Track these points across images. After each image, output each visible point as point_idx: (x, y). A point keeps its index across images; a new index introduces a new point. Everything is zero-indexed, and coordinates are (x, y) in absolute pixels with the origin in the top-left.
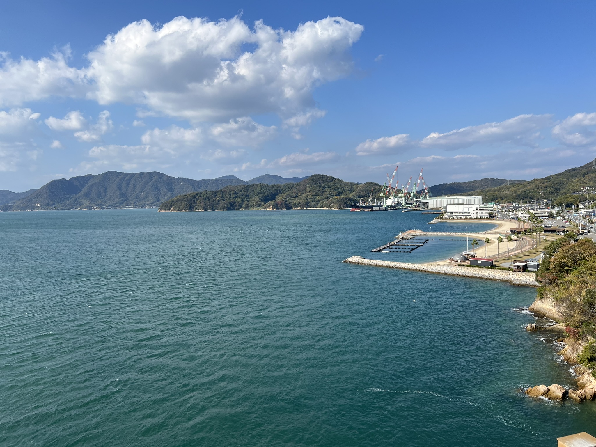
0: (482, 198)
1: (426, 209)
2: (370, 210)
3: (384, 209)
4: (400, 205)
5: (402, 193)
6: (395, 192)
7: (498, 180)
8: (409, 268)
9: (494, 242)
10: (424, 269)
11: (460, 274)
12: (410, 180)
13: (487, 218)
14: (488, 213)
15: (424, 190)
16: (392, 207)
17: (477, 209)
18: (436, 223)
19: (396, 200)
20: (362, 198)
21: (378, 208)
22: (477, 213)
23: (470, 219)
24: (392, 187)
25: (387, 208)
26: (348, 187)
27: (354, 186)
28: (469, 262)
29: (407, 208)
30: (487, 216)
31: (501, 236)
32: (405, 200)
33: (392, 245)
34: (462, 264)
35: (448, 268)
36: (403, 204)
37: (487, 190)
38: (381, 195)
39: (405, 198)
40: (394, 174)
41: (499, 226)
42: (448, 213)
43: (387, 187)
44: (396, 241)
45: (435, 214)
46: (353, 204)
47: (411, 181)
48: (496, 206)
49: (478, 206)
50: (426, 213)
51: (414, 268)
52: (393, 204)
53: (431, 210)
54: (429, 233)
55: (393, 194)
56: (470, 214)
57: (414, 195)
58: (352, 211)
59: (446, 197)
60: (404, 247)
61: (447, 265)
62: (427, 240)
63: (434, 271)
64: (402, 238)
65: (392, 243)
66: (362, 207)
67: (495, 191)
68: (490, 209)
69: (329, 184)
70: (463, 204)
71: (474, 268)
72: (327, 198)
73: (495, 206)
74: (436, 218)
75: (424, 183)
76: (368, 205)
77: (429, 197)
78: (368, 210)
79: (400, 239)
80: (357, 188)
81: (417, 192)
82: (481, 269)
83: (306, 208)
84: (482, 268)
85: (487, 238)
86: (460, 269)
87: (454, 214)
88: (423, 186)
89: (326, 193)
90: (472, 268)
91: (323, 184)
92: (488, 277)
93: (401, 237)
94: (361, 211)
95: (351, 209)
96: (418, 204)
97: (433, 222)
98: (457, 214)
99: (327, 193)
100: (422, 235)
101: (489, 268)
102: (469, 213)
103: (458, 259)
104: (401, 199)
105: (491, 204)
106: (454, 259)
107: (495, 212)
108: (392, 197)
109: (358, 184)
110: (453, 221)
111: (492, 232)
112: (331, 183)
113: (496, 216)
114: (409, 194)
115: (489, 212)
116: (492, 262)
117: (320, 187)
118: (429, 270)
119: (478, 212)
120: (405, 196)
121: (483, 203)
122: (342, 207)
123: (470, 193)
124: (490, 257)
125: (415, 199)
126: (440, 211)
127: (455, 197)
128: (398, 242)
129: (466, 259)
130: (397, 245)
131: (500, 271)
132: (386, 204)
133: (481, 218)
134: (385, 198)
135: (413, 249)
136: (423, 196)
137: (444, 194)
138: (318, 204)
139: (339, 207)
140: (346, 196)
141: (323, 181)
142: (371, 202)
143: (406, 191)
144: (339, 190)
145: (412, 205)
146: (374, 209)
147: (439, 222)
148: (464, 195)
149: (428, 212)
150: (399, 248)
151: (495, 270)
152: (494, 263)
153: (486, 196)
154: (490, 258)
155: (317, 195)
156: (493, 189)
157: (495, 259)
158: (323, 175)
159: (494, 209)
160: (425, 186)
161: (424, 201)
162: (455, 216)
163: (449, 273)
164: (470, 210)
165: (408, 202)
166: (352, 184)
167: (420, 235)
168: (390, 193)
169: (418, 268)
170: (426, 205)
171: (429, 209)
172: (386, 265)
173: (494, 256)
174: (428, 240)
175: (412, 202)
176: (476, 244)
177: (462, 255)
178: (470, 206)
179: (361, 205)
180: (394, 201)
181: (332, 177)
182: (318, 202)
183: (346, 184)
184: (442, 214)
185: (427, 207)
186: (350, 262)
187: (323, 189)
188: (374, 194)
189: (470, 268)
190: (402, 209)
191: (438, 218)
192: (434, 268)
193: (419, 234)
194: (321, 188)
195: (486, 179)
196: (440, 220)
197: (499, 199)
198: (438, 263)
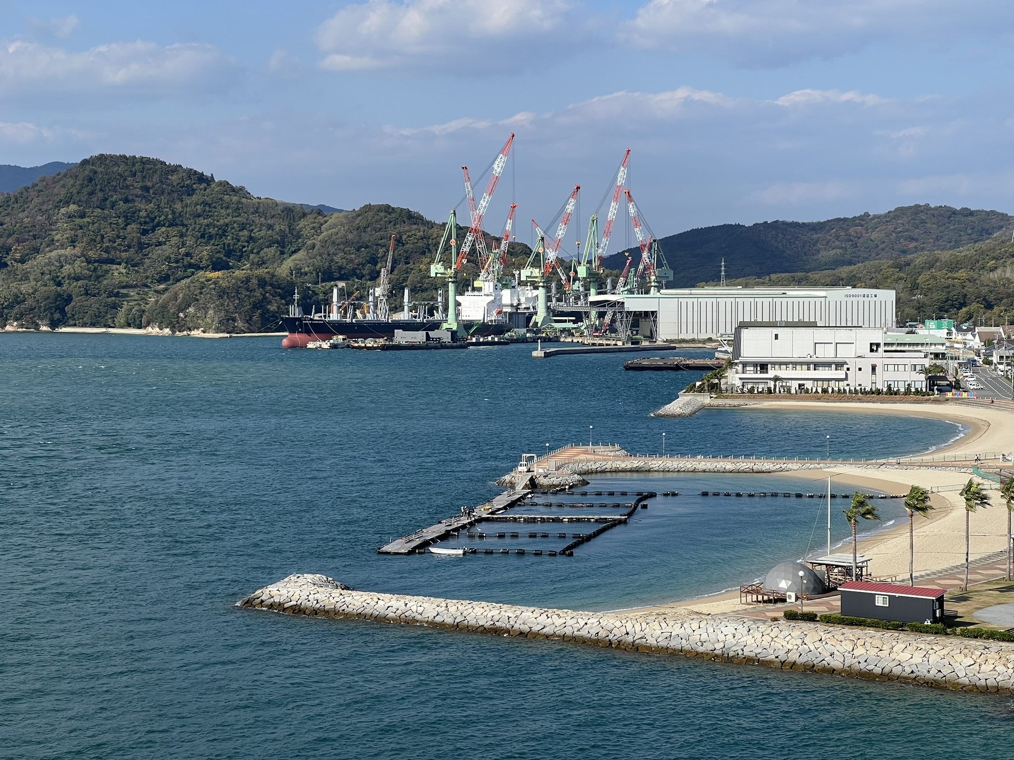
0: (898, 300)
1: (645, 344)
2: (381, 341)
3: (447, 338)
4: (522, 320)
5: (536, 263)
6: (503, 259)
7: (971, 213)
8: (560, 631)
9: (947, 509)
10: (630, 639)
11: (793, 657)
12: (572, 201)
13: (917, 392)
14: (925, 371)
15: (636, 253)
16: (484, 329)
17: (874, 347)
18: (688, 411)
19: (506, 296)
20: (341, 284)
21: (419, 337)
22: (874, 368)
23: (841, 395)
24: (485, 234)
25: (462, 333)
26: (270, 227)
27: (302, 223)
28: (834, 603)
29: (556, 340)
30: (920, 381)
31: (977, 480)
32: (549, 299)
33: (481, 520)
34: (806, 609)
35: (742, 630)
36: (539, 318)
37: (919, 259)
38: (436, 269)
39: (548, 289)
40: (498, 167)
41: (974, 428)
42: (745, 365)
43: (462, 232)
44: (501, 501)
45: (688, 367)
46: (295, 312)
47: (577, 206)
48: (960, 337)
49: (878, 337)
50: (645, 363)
51: (584, 633)
52: (493, 317)
53: (669, 347)
54: (656, 463)
55: (493, 264)
56: (841, 374)
57: (591, 273)
58: (293, 346)
59: (738, 291)
60: (538, 528)
61: (738, 616)
62: (644, 497)
63: (674, 644)
64: (533, 484)
65: (482, 511)
66: (340, 328)
67: (953, 266)
68: (933, 349)
69: (178, 206)
70: (813, 325)
71: (857, 632)
72: (164, 279)
73: (957, 336)
74: (692, 389)
75: (638, 220)
76: (370, 317)
77: (659, 288)
78: (370, 343)
79: (520, 490)
80: (318, 230)
81: (605, 262)
82: (888, 634)
83: (54, 324)
84: (896, 628)
85: (914, 489)
86: (796, 633)
87: (771, 373)
88: (630, 234)
89: (159, 251)
90: (847, 630)
91: (144, 208)
92: (922, 672)
93: (526, 481)
94: (334, 346)
95: (286, 337)
96: (607, 319)
97: (675, 407)
98: (783, 373)
99: (167, 250)
100: (624, 471)
101: (927, 631)
102: (839, 365)
103: (783, 585)
104: (529, 292)
105: (939, 327)
106: (768, 586)
107: (953, 364)
108: (485, 283)
109: (320, 211)
110: (767, 404)
111: (938, 457)
112: (188, 200)
113: (957, 386)
114: (568, 268)
115: (927, 363)
116: (941, 600)
117: (129, 218)
118: (652, 641)
119: (879, 363)
120: (549, 278)
121: (901, 323)
122: (240, 324)
123: (844, 271)
124: (930, 577)
125: (593, 297)
126: (711, 354)
127: (778, 291)
128: (512, 505)
129: (822, 588)
130: (505, 520)
131: (973, 642)
132: (457, 315)
133: (891, 392)
134: (451, 287)
135: (582, 541)
136: (633, 280)
137: (728, 276)
138: (115, 306)
139: (227, 324)
140: (261, 271)
141: (147, 189)
142: (383, 306)
143: (552, 255)
144: (229, 240)
145: (583, 325)
146: (401, 337)
147: (703, 408)
148: (815, 284)
149: (656, 360)
150: (515, 536)
151: (955, 641)
152: (947, 606)
153: (915, 287)
154: (932, 582)
155: (112, 262)
156: (945, 255)
157: (951, 586)
158: (144, 161)
159: (949, 353)
160: (640, 236)
161: (635, 303)
162: (776, 379)
163: (747, 653)
164: (844, 353)
165: (563, 307)
166: (291, 213)
167: (617, 471)
168: (475, 262)
169: (603, 634)
170: (645, 325)
171: (659, 343)
172: (449, 621)
173: (949, 573)
174: (652, 495)
175: (580, 306)
176: (863, 515)
177: (803, 568)
178: (842, 335)
179: (335, 316)
180: (496, 302)
181: (191, 173)
182: (117, 295)
183: (265, 208)
184: (718, 370)
185: (651, 337)
186: (278, 608)
187: (145, 232)
188: (402, 266)
189: (838, 631)
190: (535, 341)
191: (701, 390)
192: (677, 630)
193: (609, 466)
194: (134, 226)
195: (917, 210)
196: (706, 399)
197: (974, 306)
198: (696, 608)
